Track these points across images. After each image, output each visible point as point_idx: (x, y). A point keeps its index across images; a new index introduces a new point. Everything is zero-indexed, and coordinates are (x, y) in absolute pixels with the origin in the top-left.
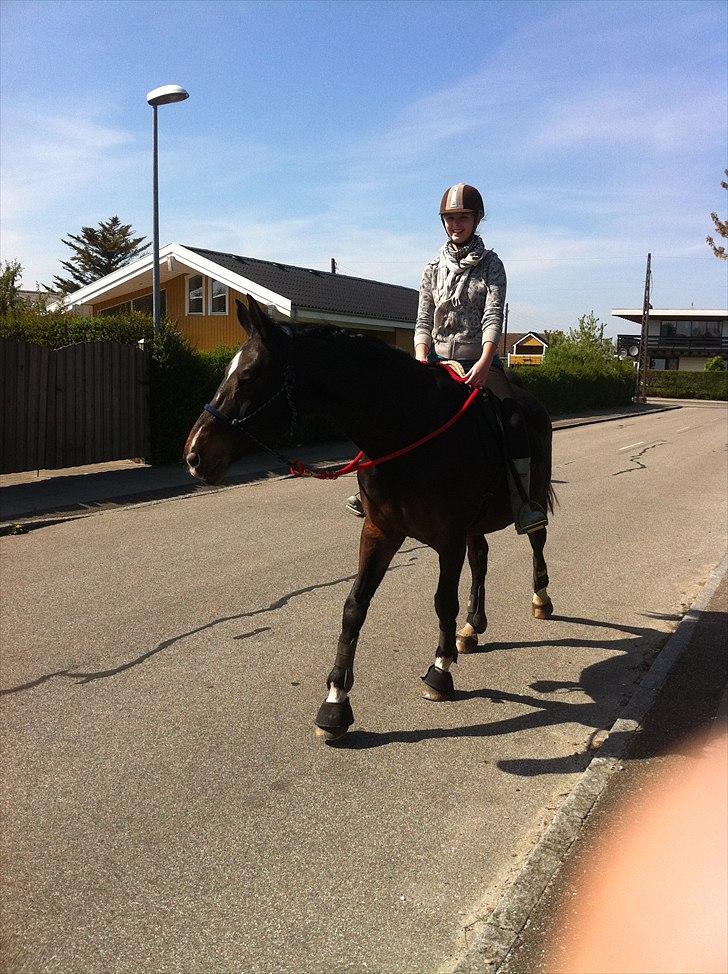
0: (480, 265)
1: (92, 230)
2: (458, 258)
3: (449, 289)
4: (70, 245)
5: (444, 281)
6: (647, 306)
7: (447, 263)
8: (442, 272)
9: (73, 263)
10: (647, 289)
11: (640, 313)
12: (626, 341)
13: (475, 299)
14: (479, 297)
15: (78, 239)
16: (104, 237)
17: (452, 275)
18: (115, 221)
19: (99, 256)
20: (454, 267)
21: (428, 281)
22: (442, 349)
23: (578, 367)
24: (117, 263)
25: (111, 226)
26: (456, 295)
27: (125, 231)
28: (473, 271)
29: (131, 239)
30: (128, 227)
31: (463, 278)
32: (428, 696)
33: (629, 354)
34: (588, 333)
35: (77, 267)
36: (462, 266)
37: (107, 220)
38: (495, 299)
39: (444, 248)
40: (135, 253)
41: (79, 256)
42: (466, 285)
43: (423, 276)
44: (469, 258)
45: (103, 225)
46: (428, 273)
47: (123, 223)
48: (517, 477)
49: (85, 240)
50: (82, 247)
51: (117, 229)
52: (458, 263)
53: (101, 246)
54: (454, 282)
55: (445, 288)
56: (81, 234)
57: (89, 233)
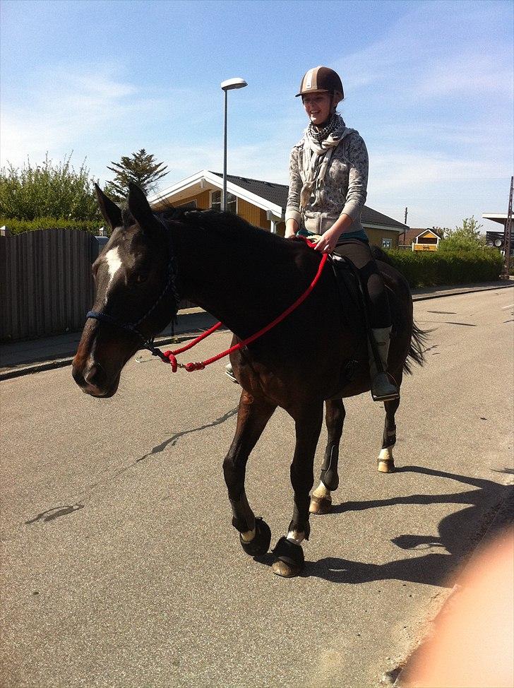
0: (341, 144)
1: (128, 159)
2: (320, 139)
3: (313, 170)
4: (113, 169)
5: (309, 163)
6: (510, 212)
7: (310, 144)
8: (307, 154)
9: (115, 182)
10: (511, 200)
11: (506, 216)
12: (492, 236)
13: (338, 178)
14: (343, 176)
15: (118, 165)
16: (136, 164)
17: (315, 156)
18: (143, 152)
19: (132, 176)
20: (316, 148)
21: (295, 162)
22: (310, 225)
23: (464, 253)
24: (144, 180)
25: (140, 155)
26: (320, 176)
27: (149, 159)
28: (335, 152)
29: (153, 164)
30: (151, 156)
31: (326, 159)
32: (278, 571)
33: (494, 245)
34: (470, 229)
35: (118, 184)
36: (324, 147)
37: (138, 152)
38: (357, 177)
39: (306, 130)
40: (156, 174)
41: (120, 176)
42: (329, 165)
43: (291, 158)
44: (330, 139)
45: (135, 155)
46: (295, 155)
47: (148, 153)
48: (375, 345)
49: (123, 166)
50: (121, 170)
51: (144, 157)
52: (321, 144)
53: (134, 169)
54: (318, 163)
55: (310, 169)
56: (120, 161)
57: (126, 161)
